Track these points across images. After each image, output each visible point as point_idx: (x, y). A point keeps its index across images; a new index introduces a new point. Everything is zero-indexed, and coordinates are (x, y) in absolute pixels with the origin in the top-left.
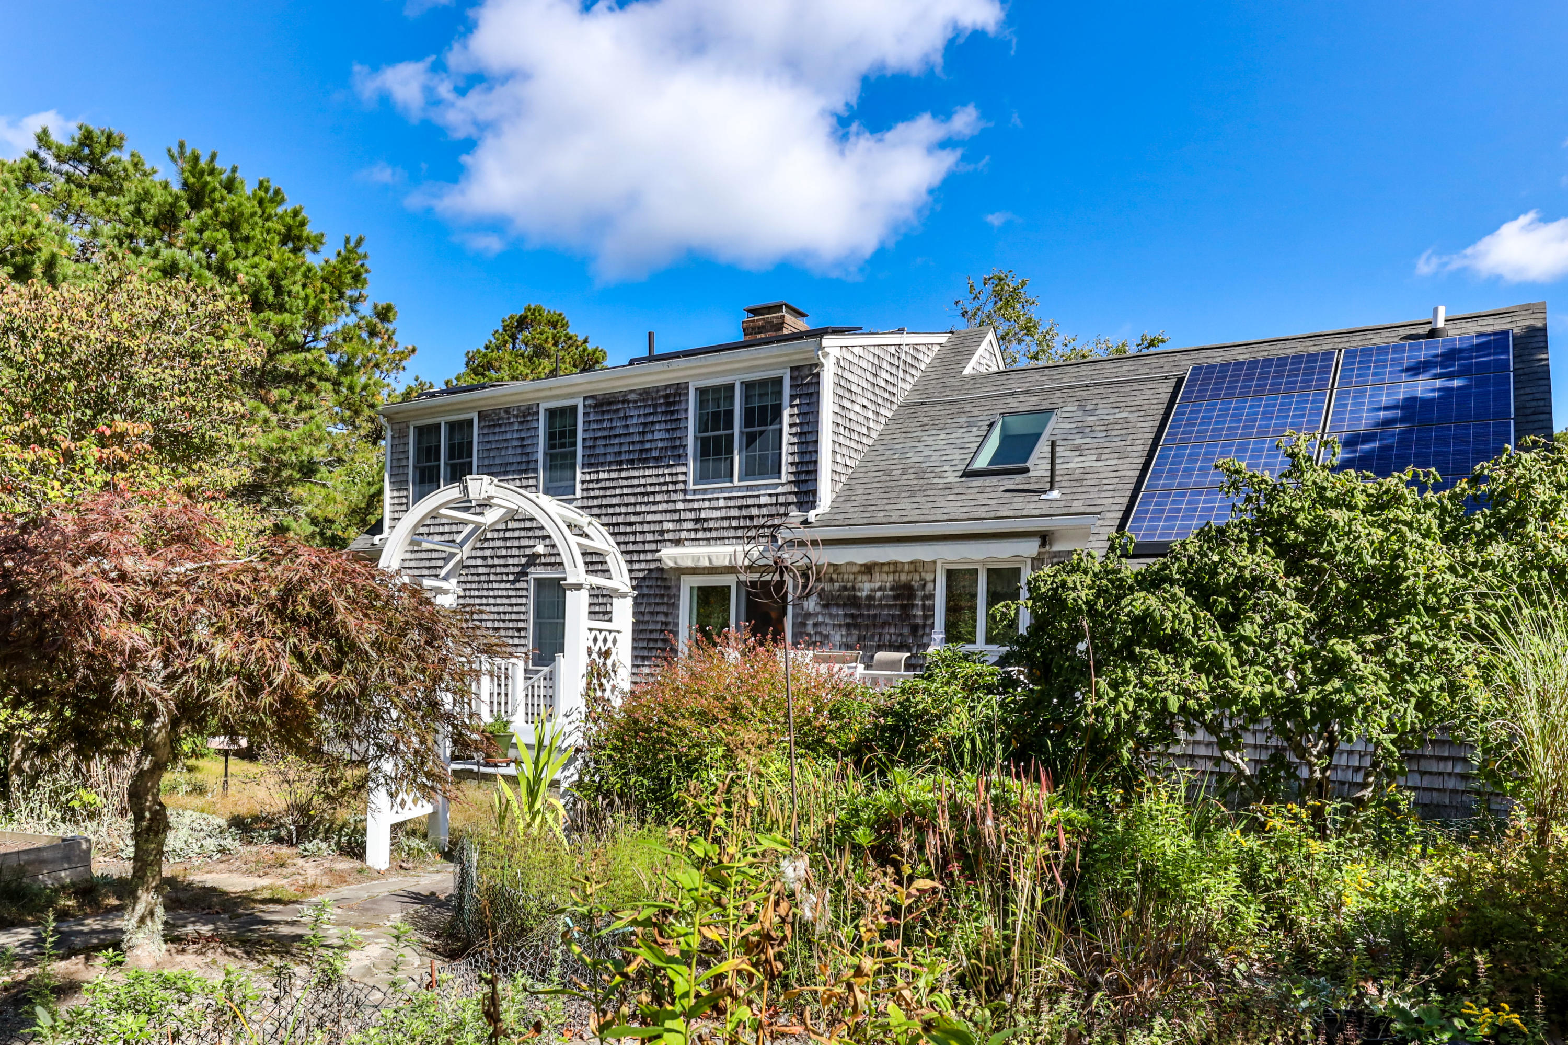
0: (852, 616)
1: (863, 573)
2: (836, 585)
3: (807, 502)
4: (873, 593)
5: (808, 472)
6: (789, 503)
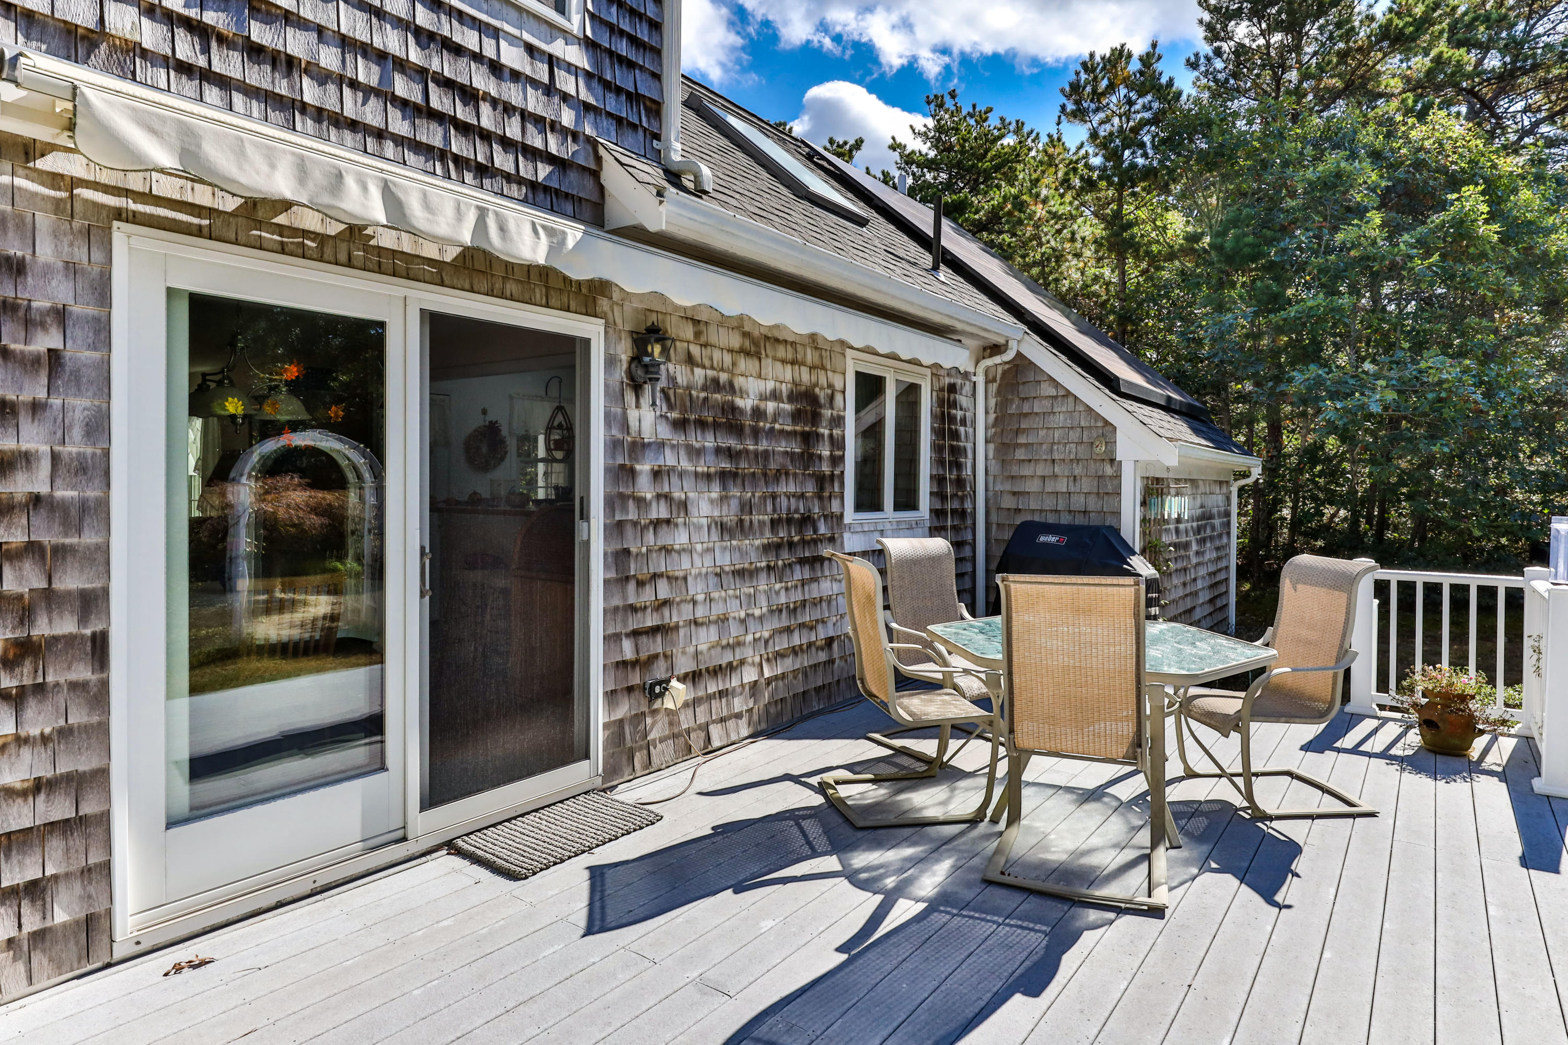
0: (730, 454)
1: (744, 352)
2: (700, 373)
3: (634, 127)
4: (762, 405)
5: (634, 41)
6: (587, 107)
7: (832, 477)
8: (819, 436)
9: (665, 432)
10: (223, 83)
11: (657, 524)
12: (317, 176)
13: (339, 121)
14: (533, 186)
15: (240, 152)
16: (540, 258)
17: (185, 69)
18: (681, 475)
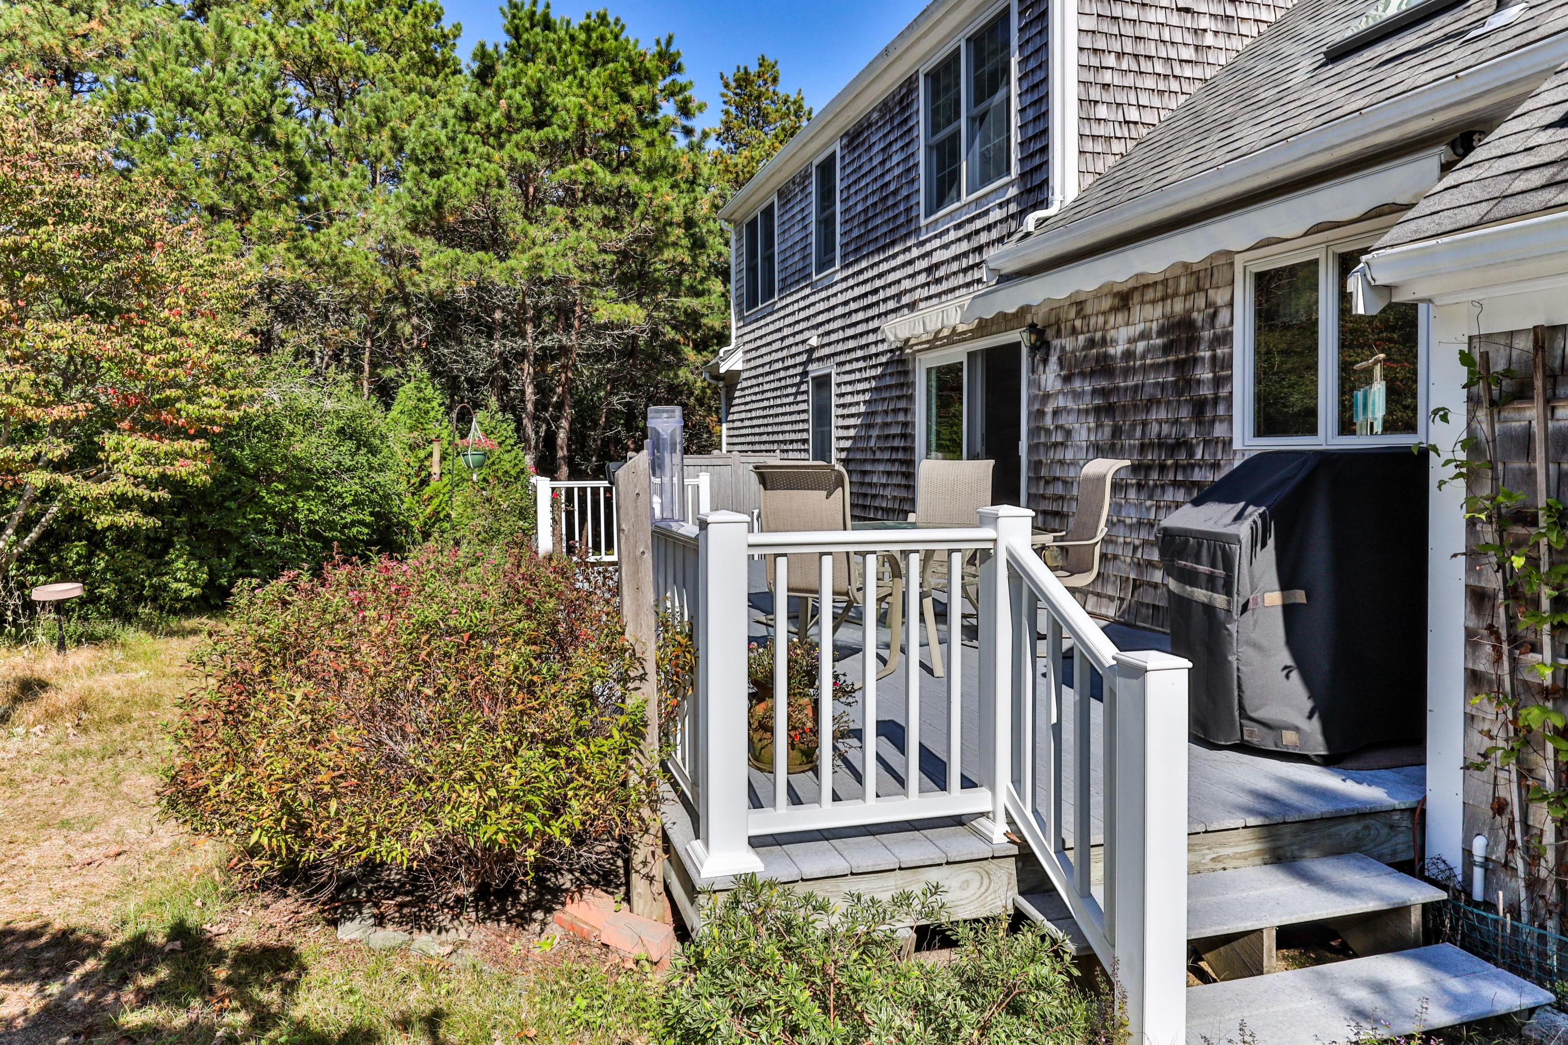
0: (1103, 393)
1: (1114, 310)
2: (1081, 338)
3: (1042, 202)
4: (1132, 347)
7: (1216, 400)
9: (1059, 385)
18: (1069, 412)
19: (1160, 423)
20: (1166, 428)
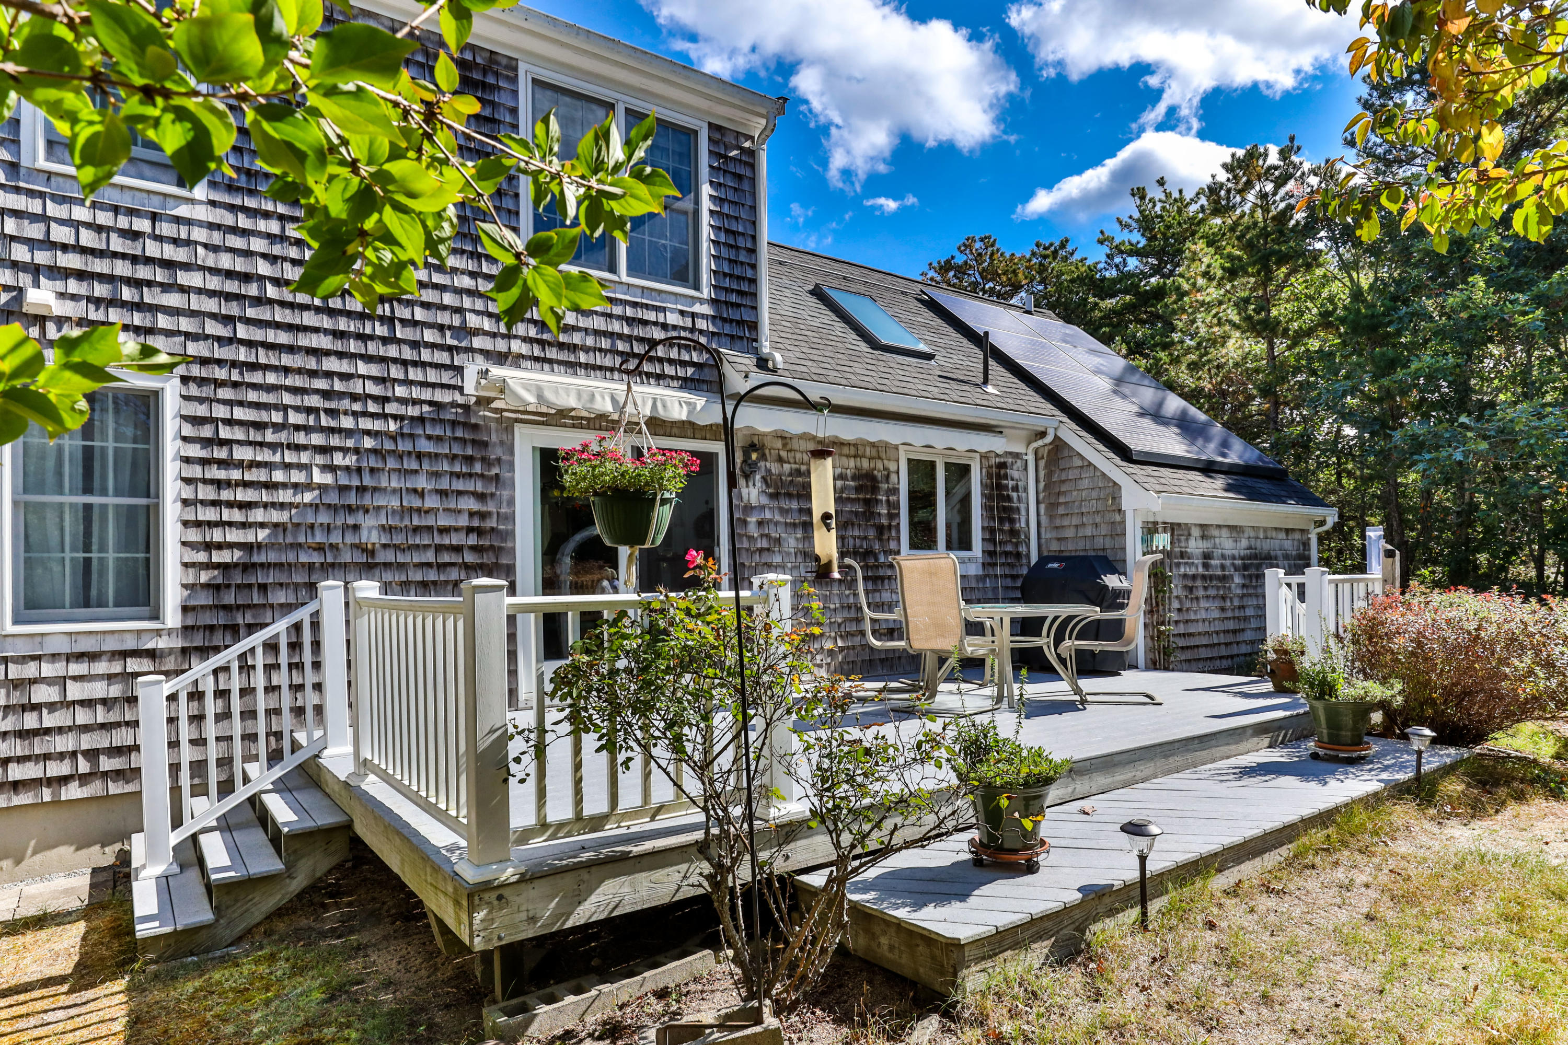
3: (741, 338)
5: (740, 293)
6: (713, 334)
7: (890, 527)
8: (877, 501)
9: (764, 500)
10: (550, 361)
11: (761, 550)
12: (585, 397)
13: (595, 367)
14: (685, 379)
15: (556, 392)
16: (684, 417)
17: (536, 359)
18: (776, 524)
19: (854, 538)
20: (858, 542)
